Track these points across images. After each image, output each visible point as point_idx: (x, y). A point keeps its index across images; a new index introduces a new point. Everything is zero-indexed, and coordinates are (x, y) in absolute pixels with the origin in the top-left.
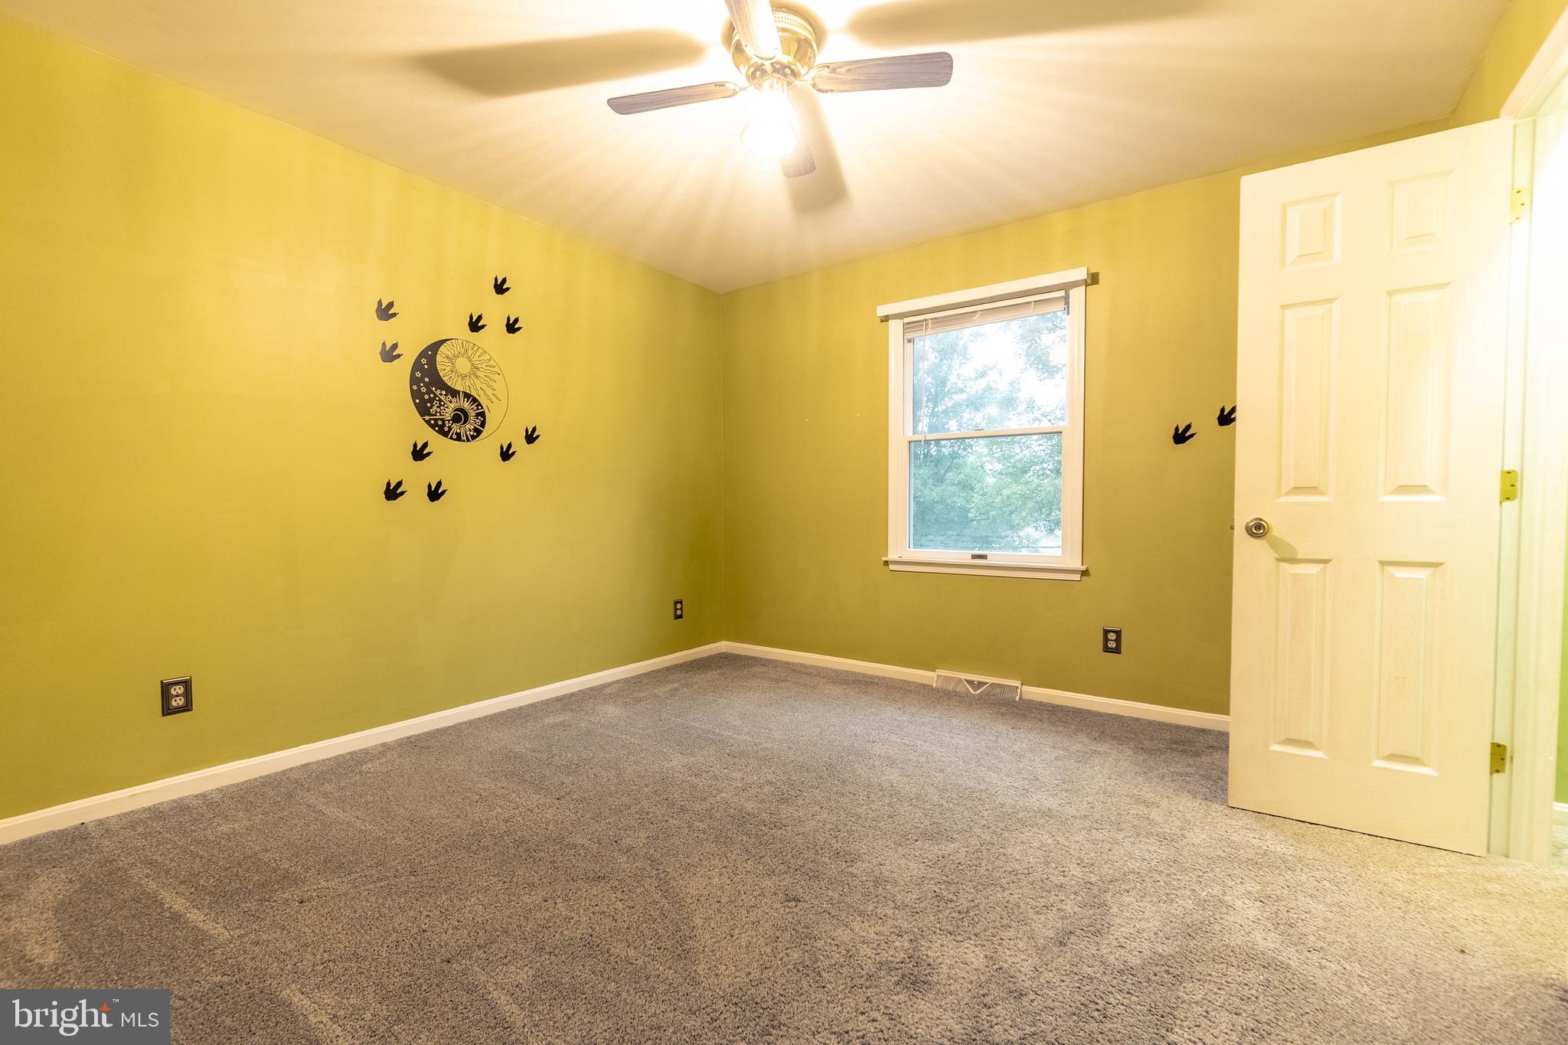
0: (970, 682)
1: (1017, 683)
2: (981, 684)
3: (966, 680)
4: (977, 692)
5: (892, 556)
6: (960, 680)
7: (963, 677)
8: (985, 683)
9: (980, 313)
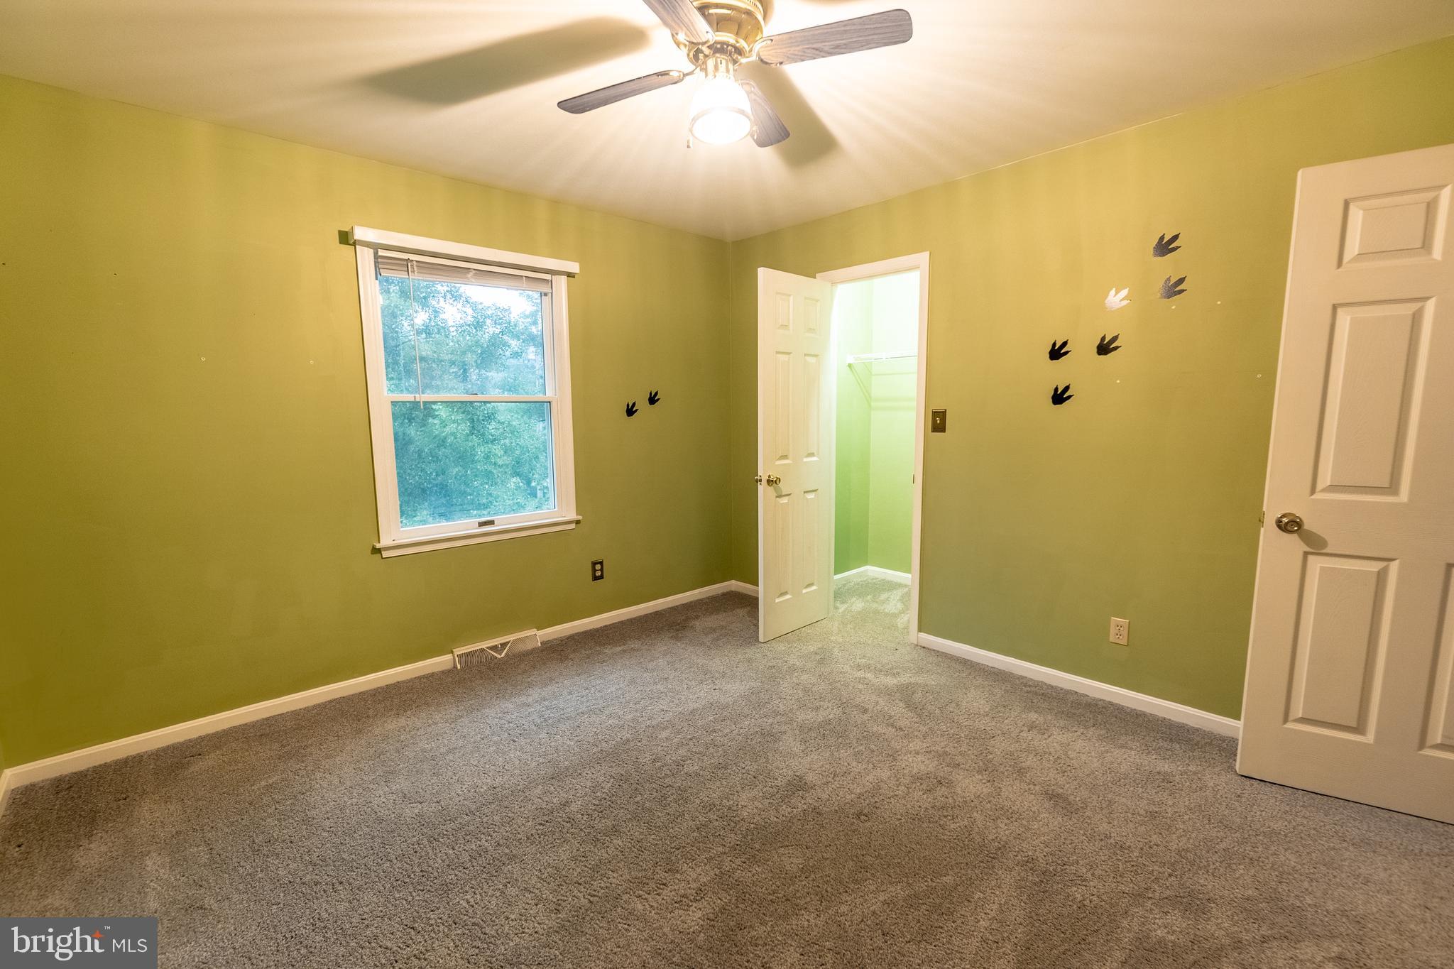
0: (494, 648)
1: (533, 632)
2: (504, 645)
3: (487, 648)
4: (502, 656)
5: (385, 541)
6: (482, 650)
7: (483, 647)
8: (508, 643)
9: (474, 272)
